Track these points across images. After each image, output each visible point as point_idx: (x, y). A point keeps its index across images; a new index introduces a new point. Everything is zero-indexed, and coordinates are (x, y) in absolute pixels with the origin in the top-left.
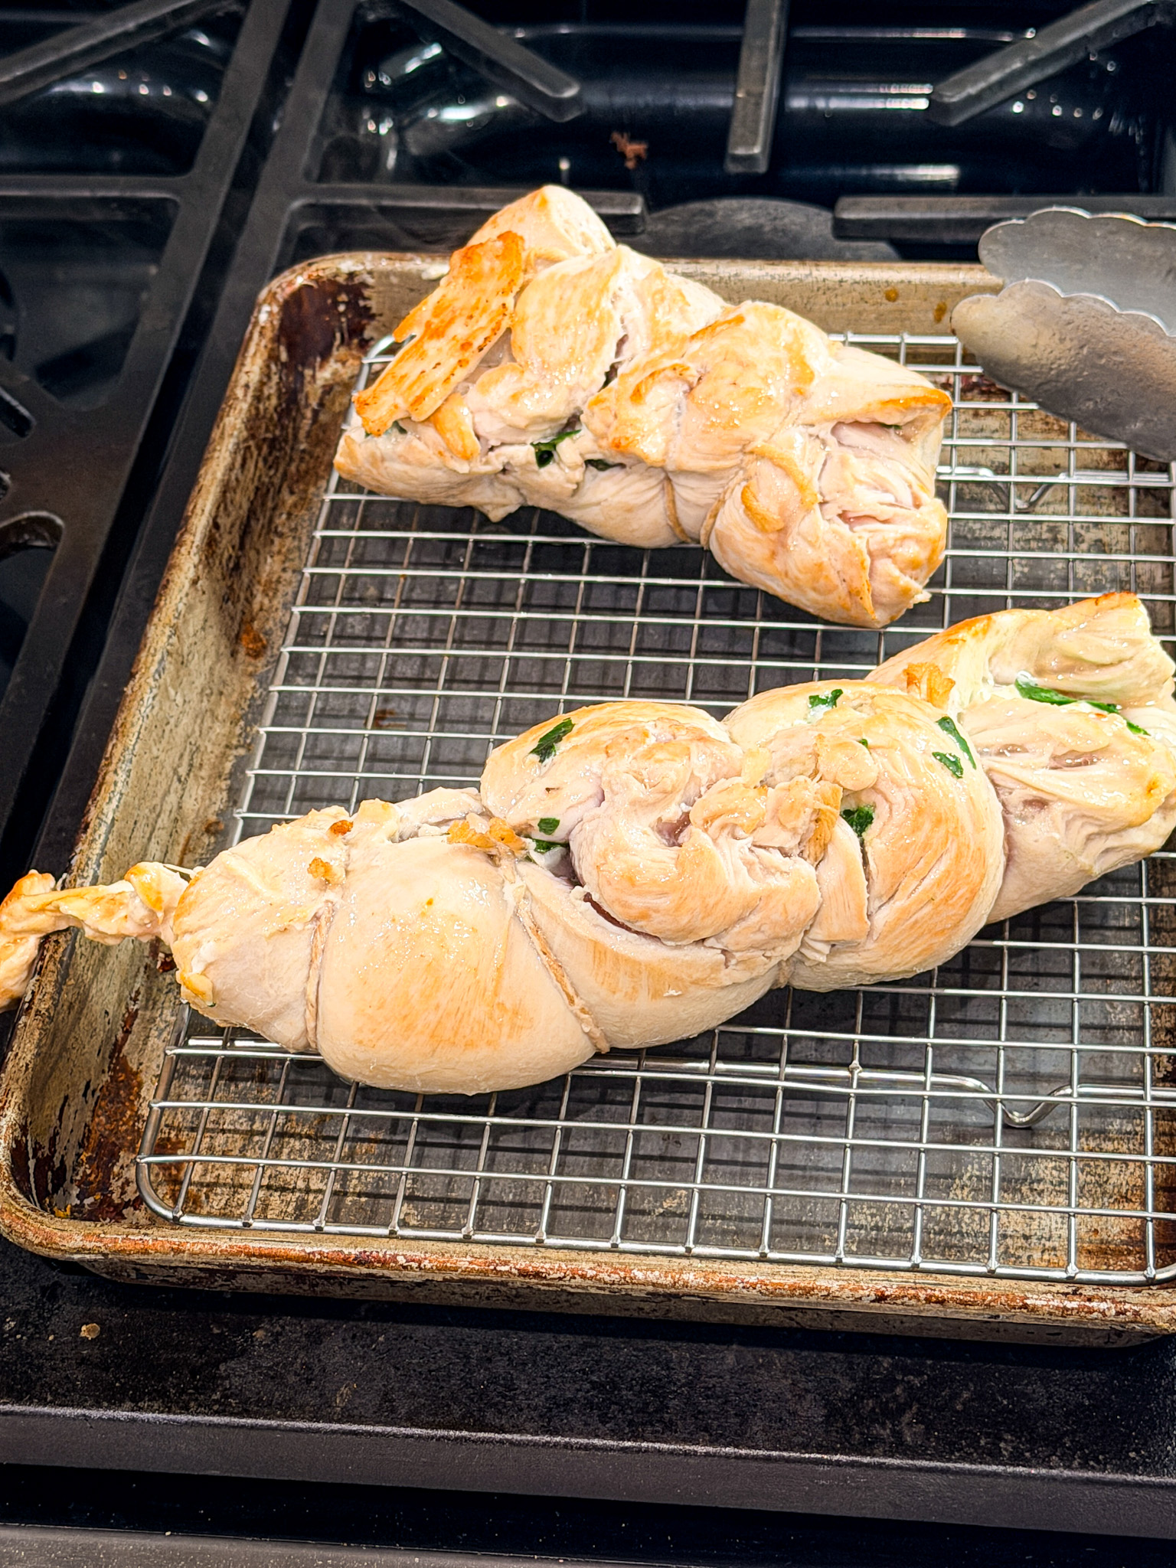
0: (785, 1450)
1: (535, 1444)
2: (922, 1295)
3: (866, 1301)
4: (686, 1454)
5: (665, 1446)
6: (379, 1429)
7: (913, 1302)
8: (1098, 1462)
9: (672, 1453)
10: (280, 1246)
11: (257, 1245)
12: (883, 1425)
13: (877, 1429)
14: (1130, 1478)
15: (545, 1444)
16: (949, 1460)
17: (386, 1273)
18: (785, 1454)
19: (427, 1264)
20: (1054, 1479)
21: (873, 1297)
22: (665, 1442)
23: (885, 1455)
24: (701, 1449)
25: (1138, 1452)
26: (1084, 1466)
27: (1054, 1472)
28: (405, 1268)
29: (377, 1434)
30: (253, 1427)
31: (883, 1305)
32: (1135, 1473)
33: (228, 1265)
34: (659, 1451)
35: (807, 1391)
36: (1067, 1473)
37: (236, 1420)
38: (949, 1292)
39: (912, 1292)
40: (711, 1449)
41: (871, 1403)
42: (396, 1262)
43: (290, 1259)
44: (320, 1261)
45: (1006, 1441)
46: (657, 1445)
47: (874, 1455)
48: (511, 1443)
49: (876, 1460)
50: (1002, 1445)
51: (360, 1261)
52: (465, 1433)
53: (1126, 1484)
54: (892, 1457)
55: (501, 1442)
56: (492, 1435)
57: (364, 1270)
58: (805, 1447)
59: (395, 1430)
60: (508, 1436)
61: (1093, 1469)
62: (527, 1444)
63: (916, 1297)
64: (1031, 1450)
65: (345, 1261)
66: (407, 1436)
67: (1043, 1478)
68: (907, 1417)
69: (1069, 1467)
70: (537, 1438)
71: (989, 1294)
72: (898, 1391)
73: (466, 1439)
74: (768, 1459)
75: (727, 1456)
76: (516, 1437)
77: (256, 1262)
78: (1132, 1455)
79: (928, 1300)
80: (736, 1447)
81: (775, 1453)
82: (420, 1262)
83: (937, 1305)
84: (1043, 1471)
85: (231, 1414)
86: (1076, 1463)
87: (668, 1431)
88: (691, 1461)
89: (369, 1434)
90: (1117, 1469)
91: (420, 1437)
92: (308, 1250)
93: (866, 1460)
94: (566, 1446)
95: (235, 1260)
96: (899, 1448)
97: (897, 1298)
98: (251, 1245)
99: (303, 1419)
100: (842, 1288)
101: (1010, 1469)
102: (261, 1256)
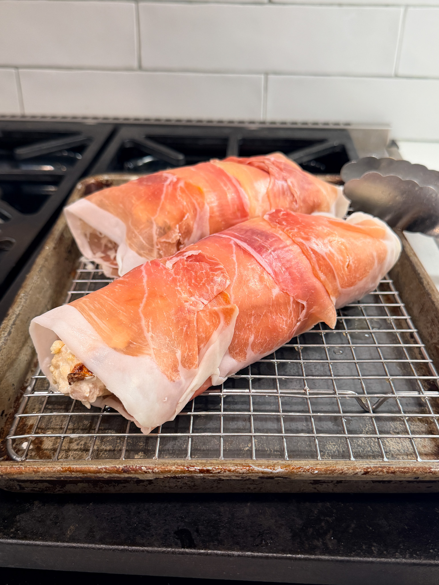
0: (275, 553)
1: (159, 552)
2: (385, 470)
3: (360, 474)
4: (229, 556)
5: (219, 552)
6: (86, 545)
7: (381, 473)
8: (417, 555)
9: (222, 555)
10: (86, 466)
11: (75, 466)
12: (318, 540)
13: (316, 542)
14: (432, 562)
15: (163, 552)
16: (350, 556)
17: (137, 476)
18: (275, 555)
19: (156, 470)
20: (398, 564)
21: (363, 472)
22: (219, 550)
23: (321, 554)
24: (236, 553)
25: (433, 549)
26: (411, 557)
27: (398, 560)
28: (146, 472)
29: (85, 548)
30: (28, 545)
31: (367, 476)
32: (434, 560)
33: (60, 477)
34: (217, 555)
35: (282, 525)
36: (404, 560)
37: (20, 541)
38: (397, 468)
39: (380, 469)
40: (240, 553)
41: (311, 529)
42: (141, 470)
43: (90, 472)
44: (105, 472)
45: (374, 546)
46: (215, 552)
47: (316, 555)
48: (148, 551)
49: (317, 557)
50: (373, 548)
51: (125, 471)
52: (126, 547)
53: (431, 565)
54: (324, 555)
55: (143, 551)
56: (138, 548)
57: (126, 475)
58: (284, 551)
59: (93, 546)
60: (146, 548)
61: (416, 558)
62: (155, 552)
63: (382, 471)
64: (386, 550)
65: (118, 471)
66: (99, 549)
67: (394, 563)
68: (328, 536)
69: (405, 558)
70: (160, 549)
71: (414, 468)
72: (323, 524)
73: (127, 550)
74: (267, 557)
75: (248, 557)
76: (150, 549)
77: (74, 475)
78: (431, 551)
79: (388, 472)
80: (252, 552)
81: (270, 555)
82: (153, 469)
83: (392, 475)
84: (393, 560)
85: (19, 539)
86: (407, 556)
87: (220, 545)
88: (231, 559)
89: (82, 548)
90: (427, 558)
91: (105, 549)
92: (99, 467)
93: (313, 557)
94: (173, 553)
95: (64, 474)
96: (326, 551)
97: (373, 472)
98: (72, 466)
99: (51, 541)
100: (348, 469)
101: (378, 560)
102: (77, 471)
